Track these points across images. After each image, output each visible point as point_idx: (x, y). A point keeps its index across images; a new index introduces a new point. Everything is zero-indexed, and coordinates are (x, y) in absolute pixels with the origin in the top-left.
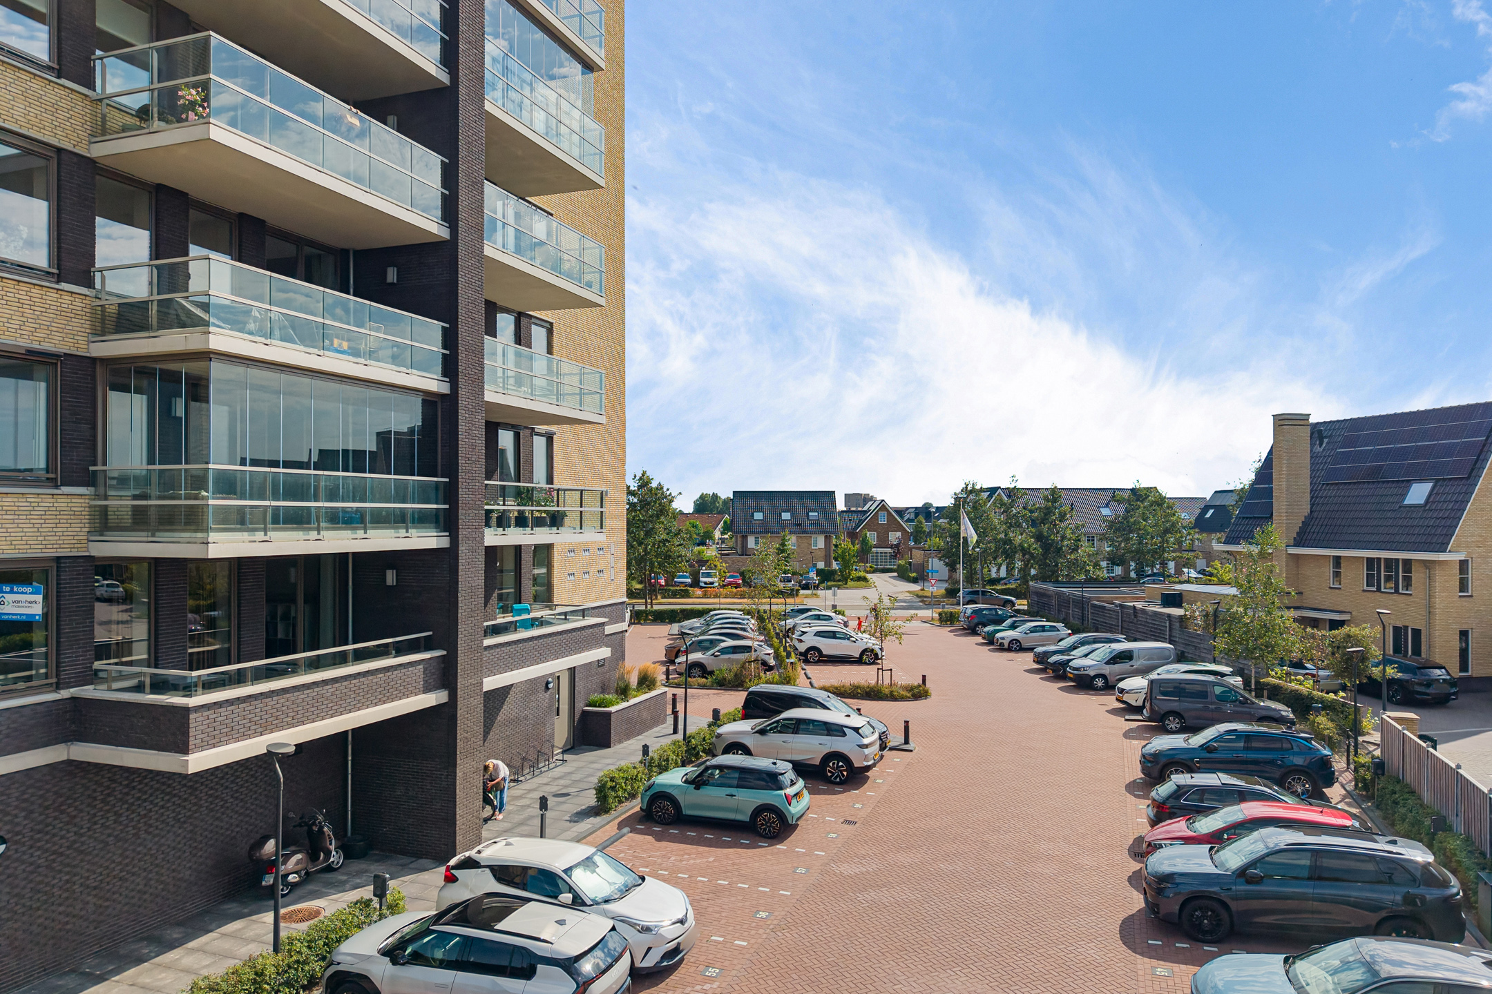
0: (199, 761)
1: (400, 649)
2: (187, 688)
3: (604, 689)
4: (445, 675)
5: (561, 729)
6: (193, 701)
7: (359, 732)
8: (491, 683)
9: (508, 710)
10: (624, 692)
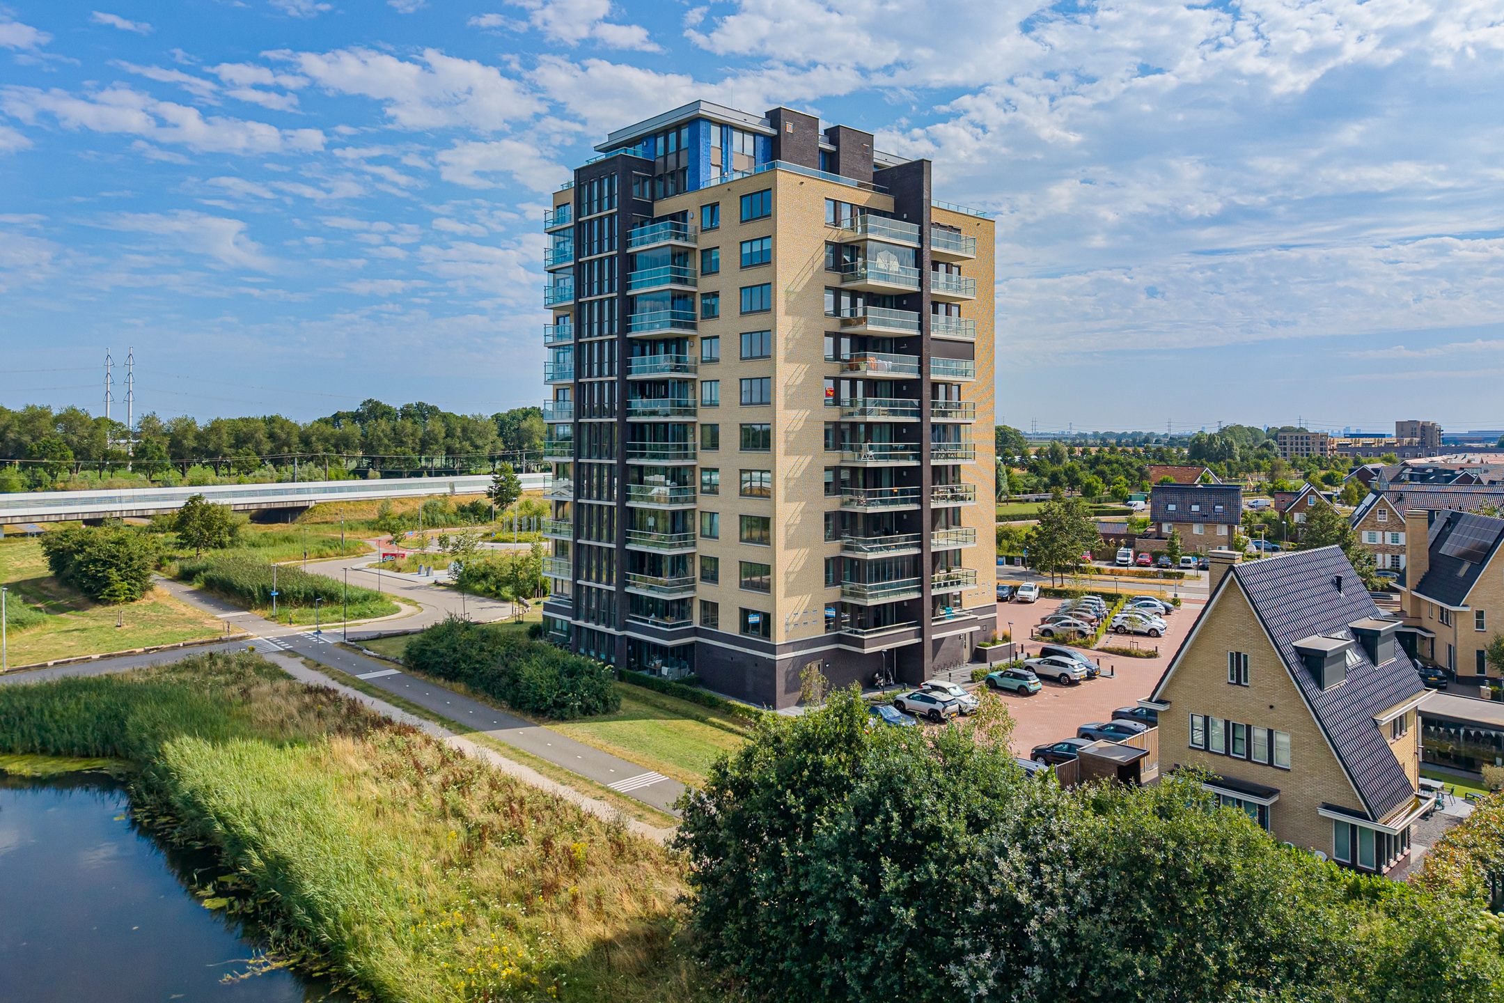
0: (867, 651)
1: (909, 626)
2: (863, 634)
3: (986, 640)
4: (921, 634)
5: (966, 654)
6: (866, 637)
7: (898, 649)
8: (934, 637)
9: (944, 645)
10: (994, 642)
